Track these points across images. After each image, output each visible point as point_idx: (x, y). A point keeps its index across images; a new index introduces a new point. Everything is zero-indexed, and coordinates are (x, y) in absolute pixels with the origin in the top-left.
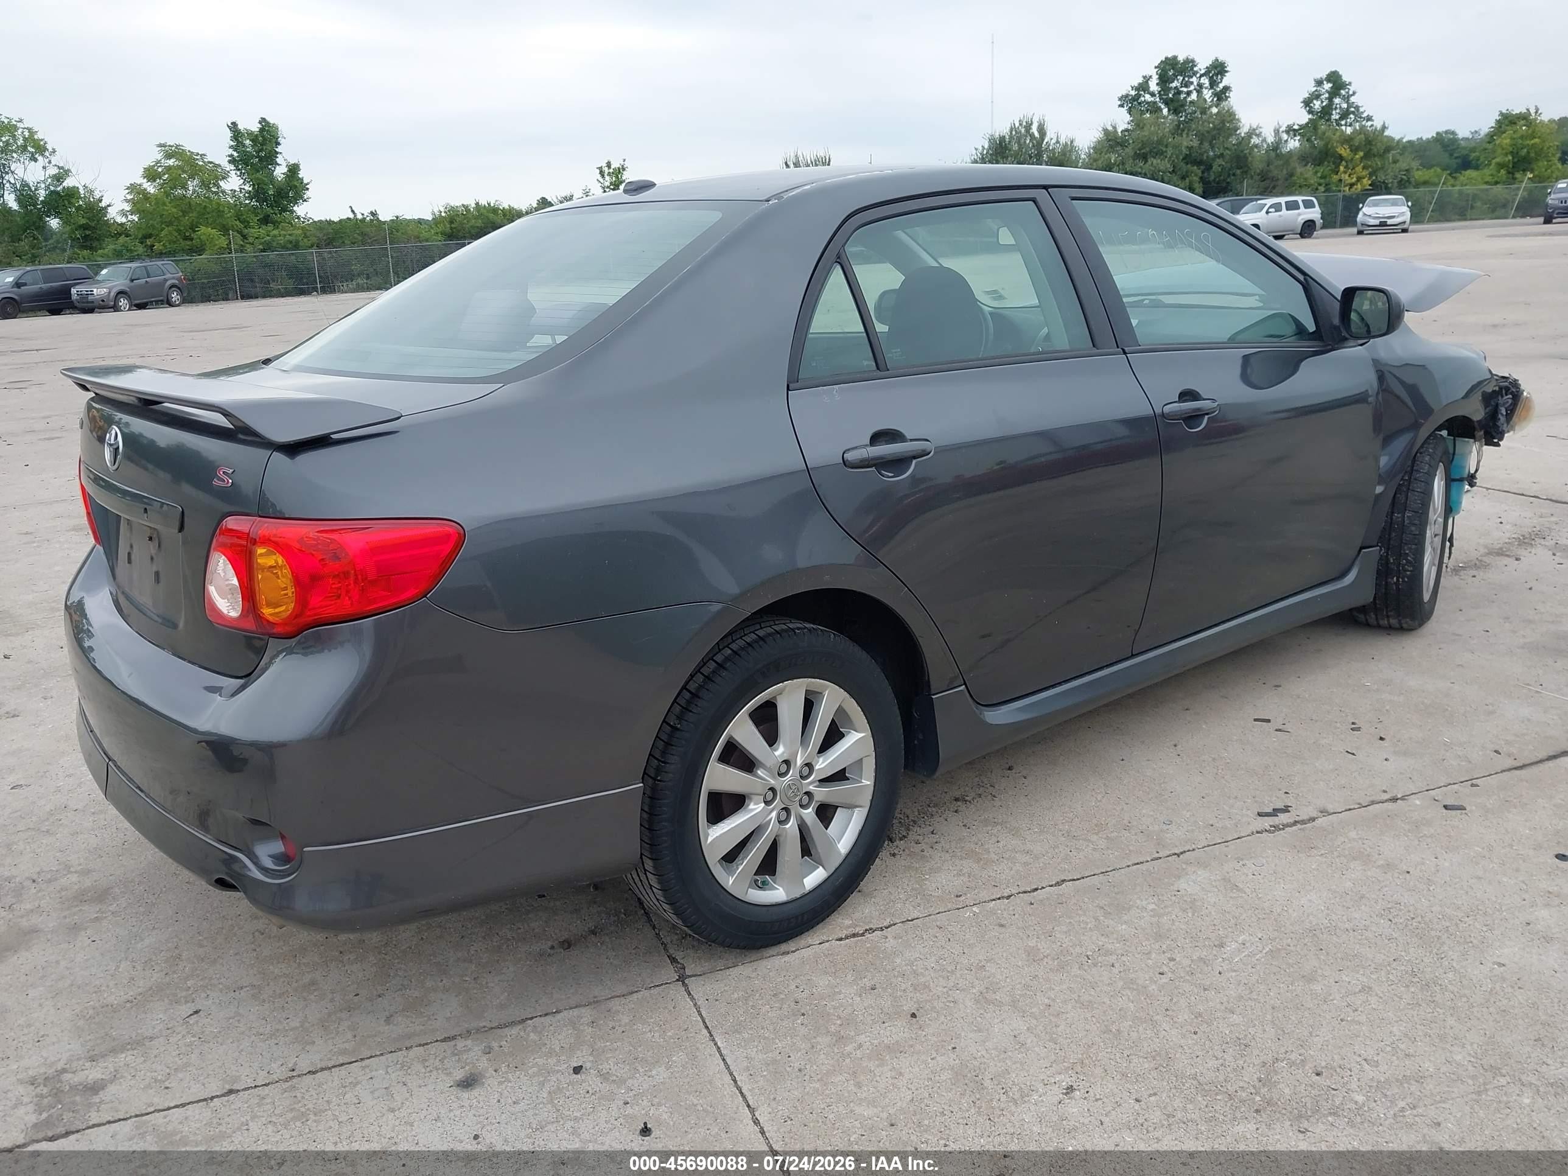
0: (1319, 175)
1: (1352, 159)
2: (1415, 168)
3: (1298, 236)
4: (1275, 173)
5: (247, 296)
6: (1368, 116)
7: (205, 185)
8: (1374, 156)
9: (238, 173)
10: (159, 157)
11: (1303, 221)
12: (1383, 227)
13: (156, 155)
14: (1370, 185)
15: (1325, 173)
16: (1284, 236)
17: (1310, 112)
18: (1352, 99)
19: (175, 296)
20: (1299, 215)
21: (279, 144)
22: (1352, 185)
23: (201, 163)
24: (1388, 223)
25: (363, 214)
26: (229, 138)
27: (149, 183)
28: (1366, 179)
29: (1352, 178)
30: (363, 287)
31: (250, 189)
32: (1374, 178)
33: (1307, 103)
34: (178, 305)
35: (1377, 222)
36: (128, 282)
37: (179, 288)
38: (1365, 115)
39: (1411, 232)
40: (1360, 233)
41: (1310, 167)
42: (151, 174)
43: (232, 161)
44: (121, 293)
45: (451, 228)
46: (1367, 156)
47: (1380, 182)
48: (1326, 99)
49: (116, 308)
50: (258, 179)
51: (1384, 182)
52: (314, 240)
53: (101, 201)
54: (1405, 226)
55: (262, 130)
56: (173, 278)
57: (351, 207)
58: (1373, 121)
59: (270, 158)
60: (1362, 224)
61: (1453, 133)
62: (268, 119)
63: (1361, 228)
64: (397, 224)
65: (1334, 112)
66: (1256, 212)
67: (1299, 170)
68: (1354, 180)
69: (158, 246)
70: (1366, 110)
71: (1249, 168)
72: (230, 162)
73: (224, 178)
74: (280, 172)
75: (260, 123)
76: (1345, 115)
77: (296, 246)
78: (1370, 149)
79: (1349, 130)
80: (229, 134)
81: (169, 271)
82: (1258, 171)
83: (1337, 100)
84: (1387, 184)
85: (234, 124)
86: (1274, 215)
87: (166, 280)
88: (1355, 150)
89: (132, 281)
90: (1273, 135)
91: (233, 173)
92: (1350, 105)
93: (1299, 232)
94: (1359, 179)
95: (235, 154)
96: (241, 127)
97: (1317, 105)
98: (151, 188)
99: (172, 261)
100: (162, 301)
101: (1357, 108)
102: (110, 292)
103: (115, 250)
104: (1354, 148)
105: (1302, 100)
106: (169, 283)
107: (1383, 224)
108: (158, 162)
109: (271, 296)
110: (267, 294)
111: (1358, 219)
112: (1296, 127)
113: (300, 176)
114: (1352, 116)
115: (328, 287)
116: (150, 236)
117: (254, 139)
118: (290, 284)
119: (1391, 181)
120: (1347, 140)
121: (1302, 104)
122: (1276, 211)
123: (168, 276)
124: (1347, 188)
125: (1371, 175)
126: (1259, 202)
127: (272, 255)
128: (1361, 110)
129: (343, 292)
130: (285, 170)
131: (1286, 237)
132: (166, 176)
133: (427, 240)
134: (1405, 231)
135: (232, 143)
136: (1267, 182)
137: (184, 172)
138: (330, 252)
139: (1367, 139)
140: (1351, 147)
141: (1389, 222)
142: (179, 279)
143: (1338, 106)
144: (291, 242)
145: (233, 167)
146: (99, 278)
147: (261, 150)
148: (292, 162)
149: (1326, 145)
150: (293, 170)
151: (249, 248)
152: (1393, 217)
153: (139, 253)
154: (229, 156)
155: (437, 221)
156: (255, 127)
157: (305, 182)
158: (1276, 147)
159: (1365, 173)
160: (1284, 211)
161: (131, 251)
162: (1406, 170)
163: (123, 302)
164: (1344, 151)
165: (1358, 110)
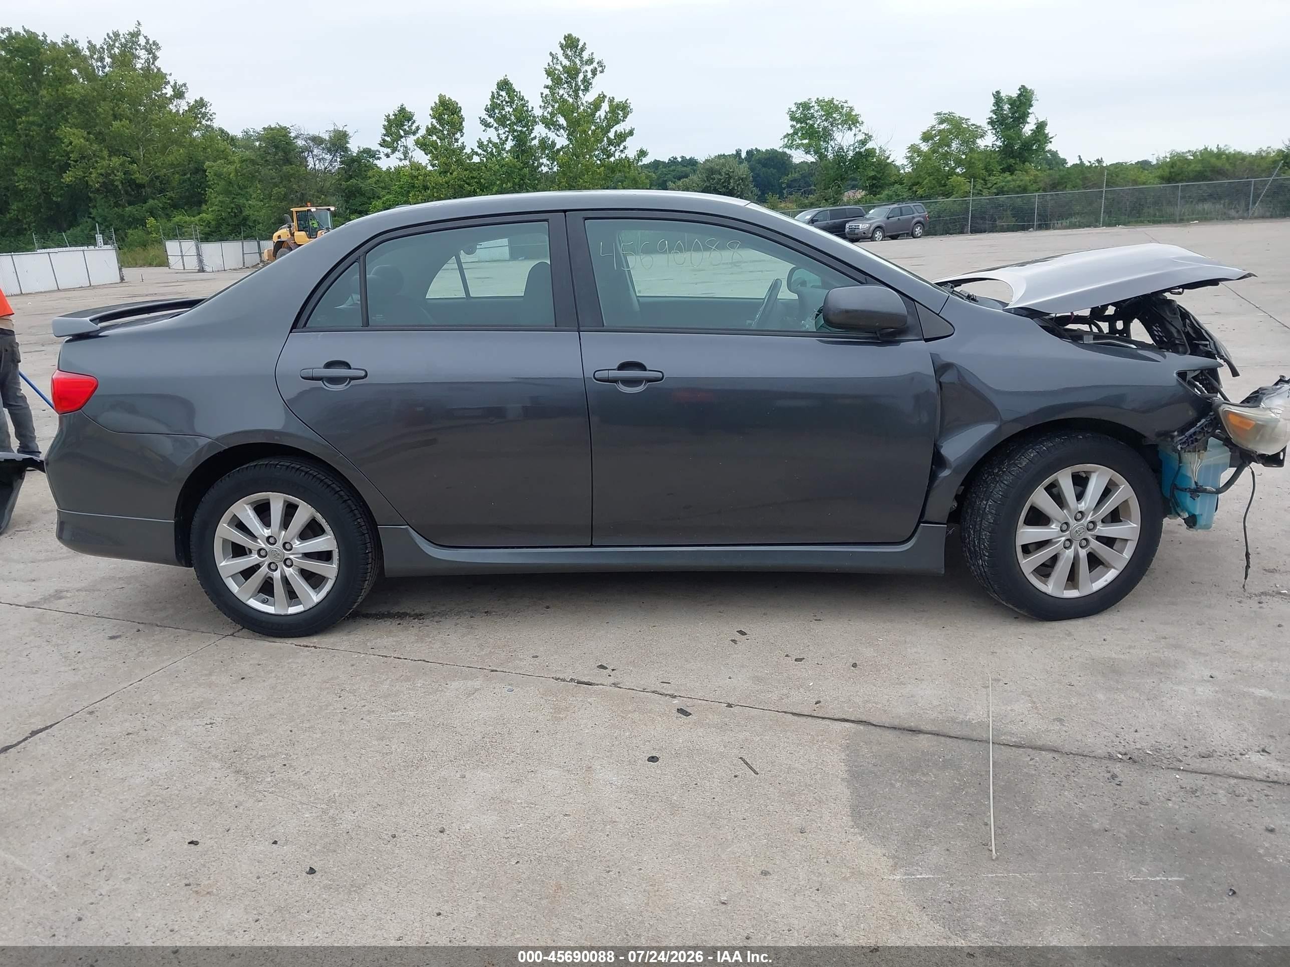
5: (975, 231)
7: (965, 142)
9: (994, 131)
10: (934, 122)
13: (933, 121)
19: (918, 230)
21: (1032, 106)
23: (964, 126)
25: (1090, 162)
26: (992, 104)
27: (924, 143)
30: (1076, 225)
31: (1001, 144)
34: (919, 237)
36: (885, 219)
37: (923, 224)
42: (926, 137)
43: (991, 122)
44: (879, 227)
45: (1170, 173)
49: (872, 239)
50: (1009, 136)
52: (1041, 185)
53: (888, 158)
55: (1019, 96)
56: (920, 216)
57: (1080, 156)
59: (1022, 118)
62: (1027, 86)
64: (1119, 169)
69: (920, 192)
72: (989, 123)
73: (982, 136)
74: (1028, 129)
75: (1020, 89)
77: (1025, 190)
80: (993, 100)
81: (918, 211)
85: (998, 92)
87: (914, 218)
89: (888, 218)
91: (989, 132)
95: (994, 117)
96: (1003, 94)
98: (924, 147)
99: (923, 203)
100: (907, 234)
102: (870, 227)
103: (888, 195)
106: (915, 220)
108: (933, 127)
109: (996, 231)
110: (993, 229)
113: (1046, 132)
115: (1044, 225)
116: (917, 183)
117: (1012, 102)
118: (1012, 222)
123: (916, 214)
127: (1002, 198)
129: (1054, 228)
130: (1034, 127)
132: (938, 138)
133: (1144, 184)
135: (994, 108)
137: (951, 133)
138: (1052, 195)
142: (924, 217)
144: (1019, 186)
145: (990, 127)
146: (867, 216)
147: (1016, 112)
148: (1040, 120)
150: (1041, 126)
151: (985, 192)
153: (905, 196)
154: (989, 118)
155: (1160, 166)
156: (1014, 94)
157: (1050, 136)
161: (899, 195)
163: (878, 234)
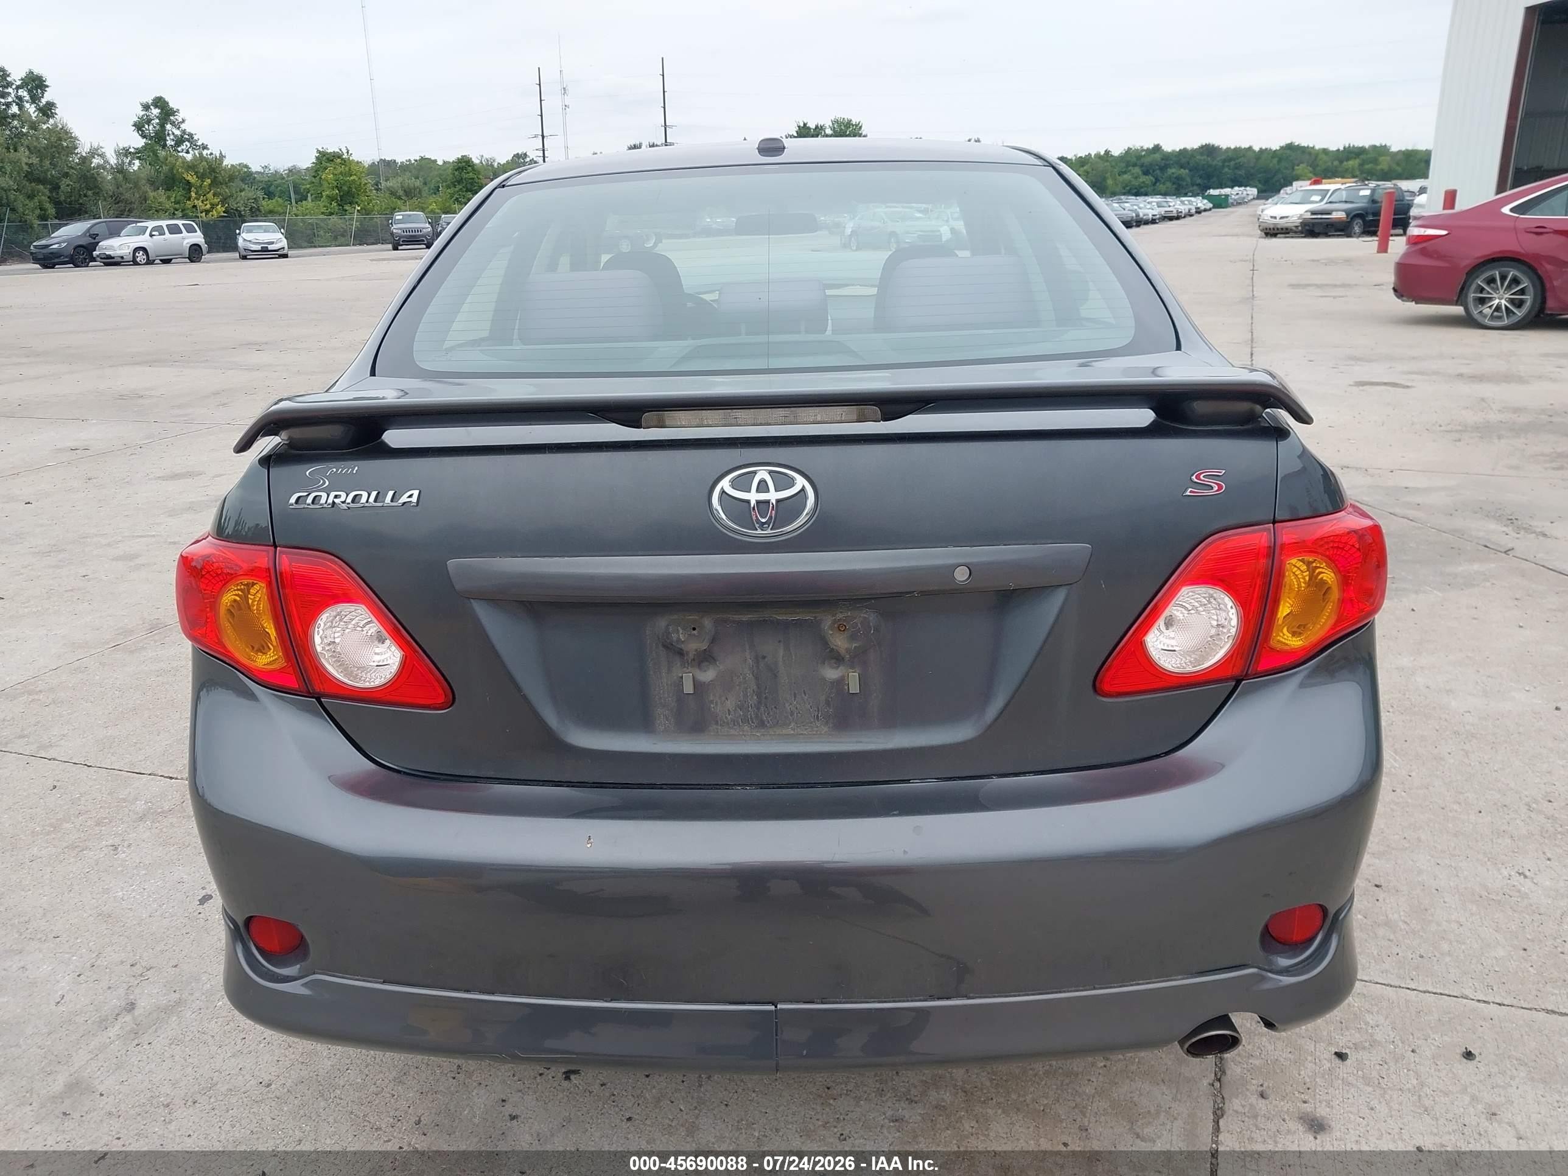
0: (173, 200)
1: (201, 186)
2: (261, 197)
3: (187, 260)
4: (127, 195)
6: (203, 144)
8: (221, 184)
11: (189, 245)
12: (265, 252)
14: (224, 212)
15: (178, 198)
16: (171, 260)
17: (144, 136)
18: (183, 126)
20: (184, 238)
22: (207, 212)
24: (269, 249)
28: (220, 206)
29: (206, 205)
32: (227, 205)
33: (139, 126)
35: (258, 247)
38: (199, 143)
39: (291, 257)
40: (244, 258)
41: (161, 191)
46: (215, 183)
47: (232, 209)
48: (157, 124)
51: (236, 210)
54: (285, 252)
58: (208, 149)
60: (245, 249)
61: (246, 166)
63: (244, 253)
65: (168, 138)
66: (139, 235)
67: (151, 194)
68: (208, 206)
70: (201, 138)
71: (100, 189)
76: (179, 141)
78: (215, 177)
79: (189, 157)
82: (111, 193)
83: (168, 127)
84: (240, 212)
86: (158, 238)
88: (202, 177)
90: (115, 157)
92: (184, 132)
93: (187, 256)
94: (213, 206)
97: (150, 129)
101: (191, 135)
104: (199, 175)
105: (132, 123)
107: (265, 250)
111: (239, 244)
112: (132, 150)
114: (187, 143)
119: (242, 208)
120: (191, 167)
121: (134, 128)
122: (160, 235)
124: (204, 214)
125: (223, 202)
126: (139, 224)
128: (196, 138)
131: (173, 261)
134: (285, 256)
136: (122, 204)
139: (210, 167)
140: (196, 173)
141: (270, 247)
143: (170, 132)
149: (171, 169)
152: (272, 243)
158: (120, 170)
159: (216, 200)
160: (167, 235)
162: (255, 199)
164: (192, 178)
165: (193, 138)
